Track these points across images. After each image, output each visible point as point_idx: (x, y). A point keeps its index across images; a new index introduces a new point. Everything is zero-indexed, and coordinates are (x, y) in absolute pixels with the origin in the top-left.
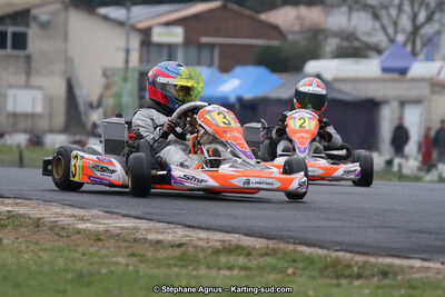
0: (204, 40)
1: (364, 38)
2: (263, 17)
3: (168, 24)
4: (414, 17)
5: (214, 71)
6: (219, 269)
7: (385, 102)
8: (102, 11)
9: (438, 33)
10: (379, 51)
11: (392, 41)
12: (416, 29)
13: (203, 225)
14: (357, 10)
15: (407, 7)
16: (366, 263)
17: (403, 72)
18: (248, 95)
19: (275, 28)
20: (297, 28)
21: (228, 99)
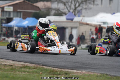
0: (19, 10)
1: (62, 10)
2: (35, 4)
3: (9, 6)
4: (75, 5)
5: (21, 19)
6: (22, 72)
7: (67, 28)
9: (82, 9)
10: (66, 14)
11: (69, 11)
12: (76, 8)
13: (18, 60)
14: (60, 3)
15: (73, 2)
16: (61, 71)
17: (72, 20)
18: (30, 26)
19: (38, 7)
20: (44, 8)
21: (25, 26)
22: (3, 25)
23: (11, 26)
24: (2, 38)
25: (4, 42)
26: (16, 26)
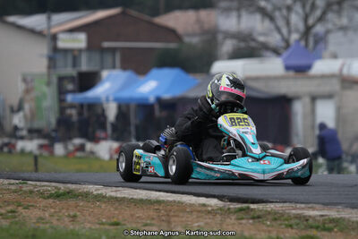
0: (106, 44)
1: (261, 39)
3: (72, 30)
4: (306, 19)
7: (298, 98)
8: (12, 19)
12: (308, 29)
14: (252, 13)
15: (298, 8)
18: (167, 96)
19: (172, 31)
21: (147, 99)
22: (70, 98)
23: (98, 99)
24: (74, 145)
25: (80, 158)
26: (116, 100)
